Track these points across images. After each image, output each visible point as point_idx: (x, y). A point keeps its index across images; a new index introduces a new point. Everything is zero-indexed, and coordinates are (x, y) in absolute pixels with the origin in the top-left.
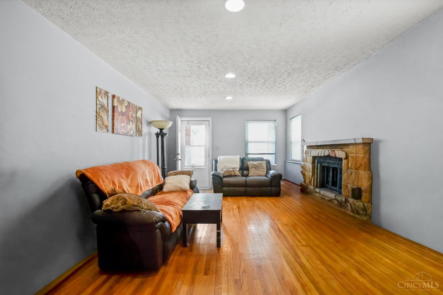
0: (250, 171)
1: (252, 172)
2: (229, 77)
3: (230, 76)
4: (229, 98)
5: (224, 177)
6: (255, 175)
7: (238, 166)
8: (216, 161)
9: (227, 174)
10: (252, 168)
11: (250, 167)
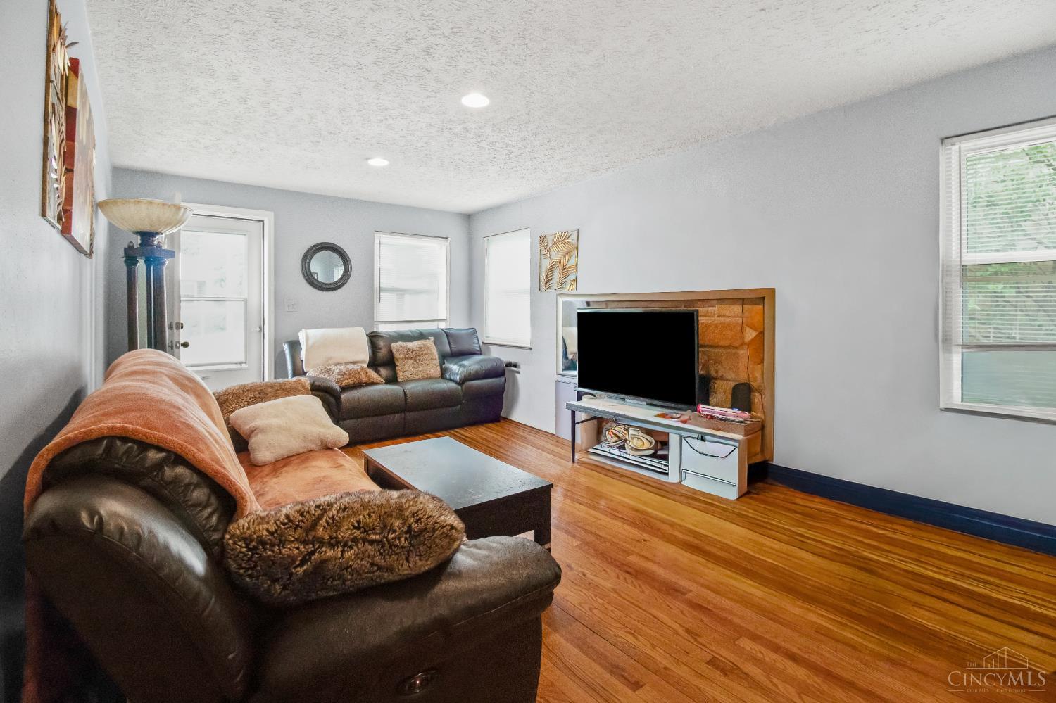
0: (397, 368)
1: (406, 370)
2: (471, 106)
3: (476, 100)
4: (378, 162)
5: (344, 389)
6: (417, 377)
7: (365, 355)
8: (295, 345)
9: (351, 381)
10: (406, 358)
11: (398, 355)
